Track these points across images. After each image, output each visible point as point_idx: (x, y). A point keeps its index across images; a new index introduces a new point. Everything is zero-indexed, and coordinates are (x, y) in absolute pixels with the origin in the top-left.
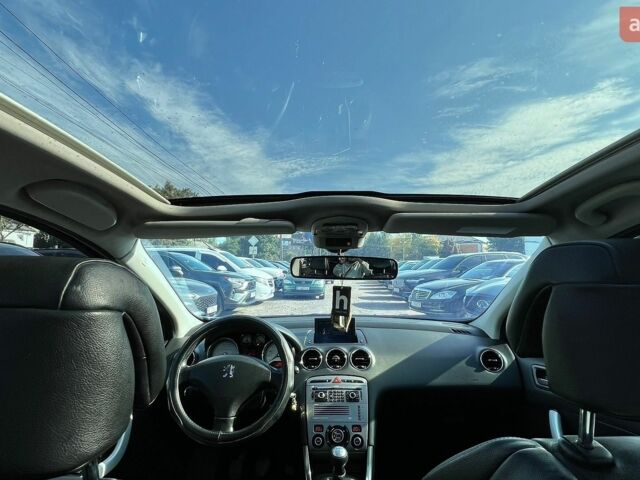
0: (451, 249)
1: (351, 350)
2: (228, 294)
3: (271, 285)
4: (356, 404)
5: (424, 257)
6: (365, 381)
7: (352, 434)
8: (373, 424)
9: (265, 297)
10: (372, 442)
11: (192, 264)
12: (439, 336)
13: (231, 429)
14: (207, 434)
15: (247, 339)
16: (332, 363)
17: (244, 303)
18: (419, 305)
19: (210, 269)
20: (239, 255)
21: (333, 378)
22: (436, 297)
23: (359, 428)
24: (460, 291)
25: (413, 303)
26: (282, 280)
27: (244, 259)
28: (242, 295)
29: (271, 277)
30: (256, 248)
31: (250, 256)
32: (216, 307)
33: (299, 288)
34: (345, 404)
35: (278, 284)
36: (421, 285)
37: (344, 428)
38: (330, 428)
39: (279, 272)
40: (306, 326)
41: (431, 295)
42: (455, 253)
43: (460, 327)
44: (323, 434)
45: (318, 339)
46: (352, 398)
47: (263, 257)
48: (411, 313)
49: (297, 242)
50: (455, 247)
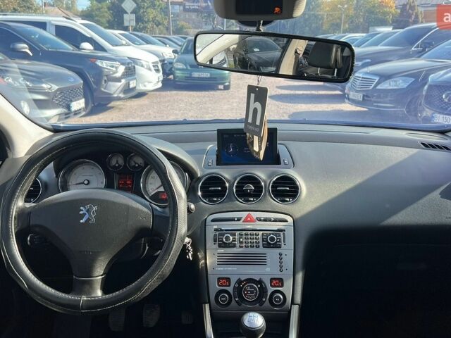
0: (410, 16)
1: (270, 176)
2: (98, 82)
3: (157, 71)
4: (277, 251)
5: (371, 29)
6: (290, 219)
7: (270, 290)
8: (300, 276)
9: (150, 87)
10: (298, 299)
11: (44, 40)
12: (401, 154)
13: (99, 293)
14: (65, 299)
15: (117, 161)
16: (243, 194)
17: (122, 95)
18: (359, 97)
19: (69, 48)
20: (111, 26)
21: (244, 215)
22: (385, 86)
23: (281, 282)
24: (419, 78)
25: (352, 95)
26: (171, 63)
27: (117, 32)
28: (118, 84)
29: (157, 59)
30: (133, 16)
31: (126, 29)
32: (83, 101)
33: (196, 75)
34: (261, 250)
35: (166, 68)
36: (365, 70)
37: (260, 282)
38: (239, 282)
39: (167, 52)
40: (205, 139)
41: (378, 83)
42: (416, 22)
43: (434, 139)
44: (230, 289)
45: (222, 160)
46: (272, 242)
47: (143, 29)
48: (347, 107)
49: (192, 7)
50: (417, 13)
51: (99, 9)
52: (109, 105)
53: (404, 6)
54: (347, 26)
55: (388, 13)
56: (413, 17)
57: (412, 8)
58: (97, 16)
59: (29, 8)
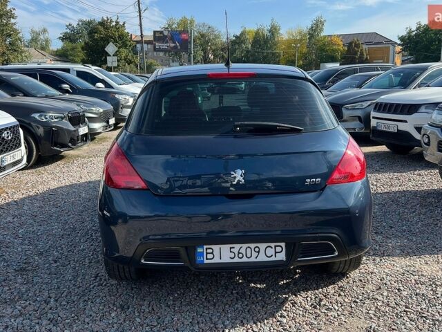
0: (356, 53)
30: (115, 58)
31: (109, 69)
49: (161, 47)
50: (361, 50)
51: (73, 49)
52: (119, 125)
53: (350, 44)
54: (301, 62)
55: (337, 51)
56: (359, 53)
57: (357, 46)
58: (71, 55)
59: (15, 51)
